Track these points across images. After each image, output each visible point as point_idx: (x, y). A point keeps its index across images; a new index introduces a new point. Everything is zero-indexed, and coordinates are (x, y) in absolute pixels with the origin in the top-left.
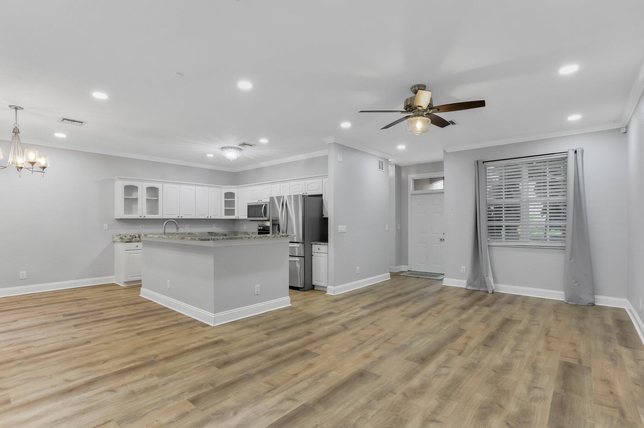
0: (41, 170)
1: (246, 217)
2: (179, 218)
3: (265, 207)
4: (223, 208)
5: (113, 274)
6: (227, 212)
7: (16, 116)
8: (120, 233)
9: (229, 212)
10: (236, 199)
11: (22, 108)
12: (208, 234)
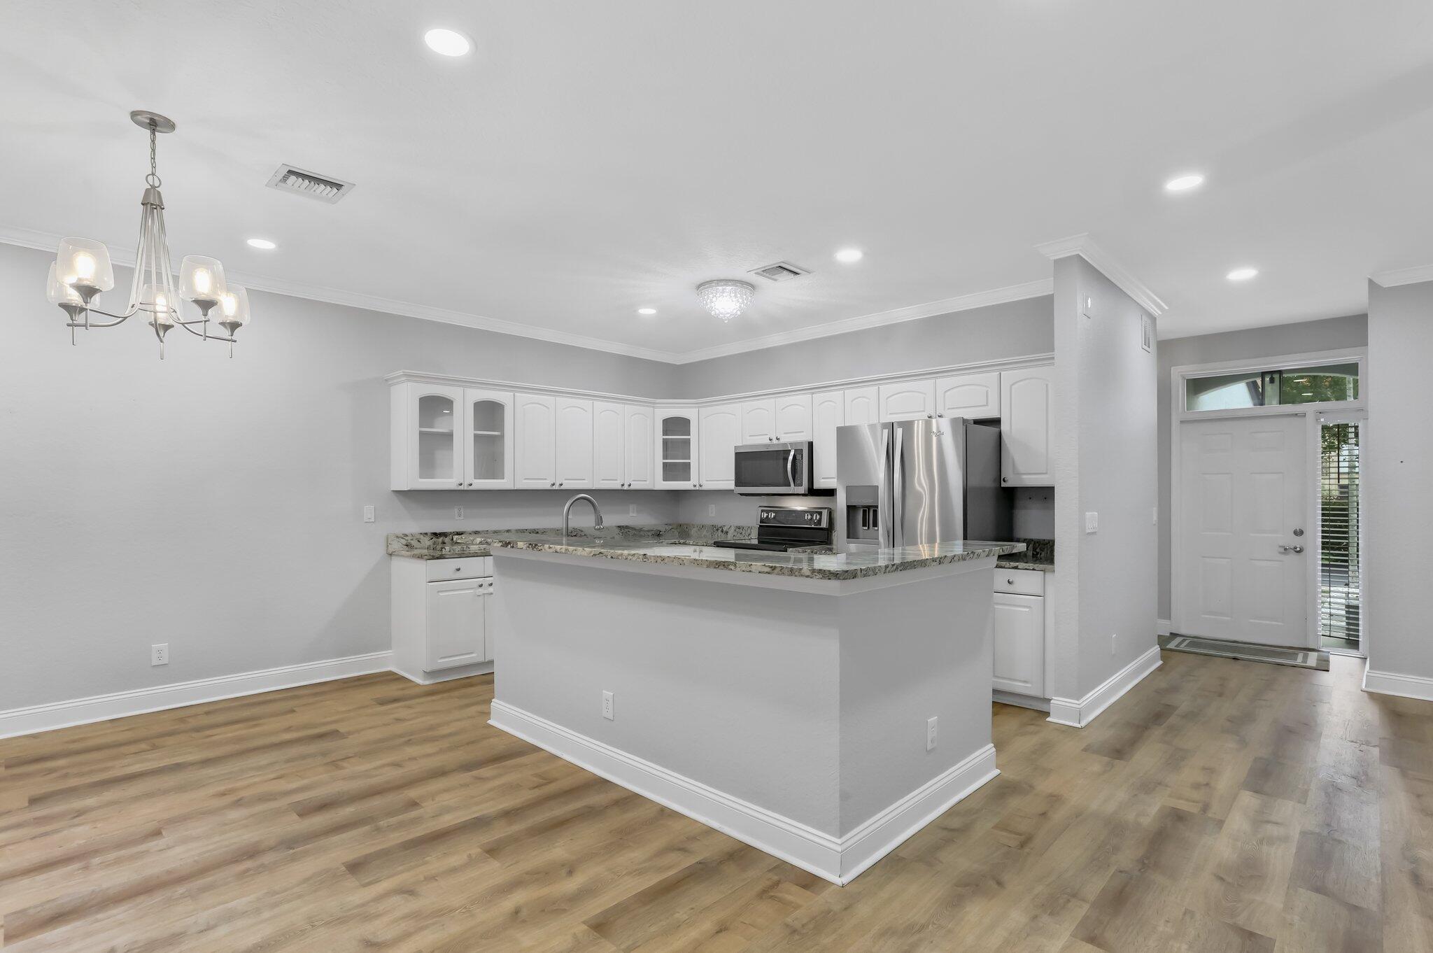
0: (225, 333)
1: (730, 485)
2: (554, 488)
3: (794, 457)
4: (659, 461)
5: (386, 645)
6: (670, 471)
7: (153, 150)
8: (406, 532)
9: (675, 470)
10: (693, 437)
11: (170, 126)
12: (617, 531)
